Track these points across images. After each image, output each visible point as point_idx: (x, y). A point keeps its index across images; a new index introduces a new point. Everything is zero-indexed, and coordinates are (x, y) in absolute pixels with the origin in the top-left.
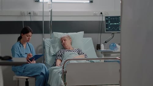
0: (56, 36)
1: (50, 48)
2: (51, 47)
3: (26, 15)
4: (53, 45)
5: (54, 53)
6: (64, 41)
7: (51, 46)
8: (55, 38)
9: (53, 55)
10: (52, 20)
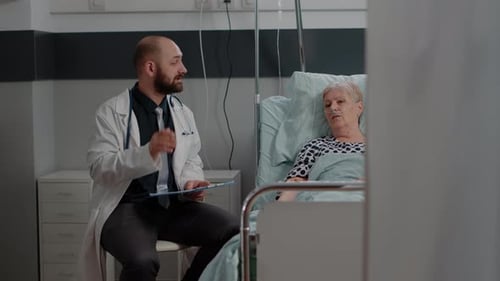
0: (303, 89)
1: (277, 132)
2: (282, 131)
3: (215, 7)
4: (290, 121)
5: (288, 155)
6: (334, 106)
7: (282, 125)
8: (301, 93)
9: (285, 160)
10: (304, 27)
